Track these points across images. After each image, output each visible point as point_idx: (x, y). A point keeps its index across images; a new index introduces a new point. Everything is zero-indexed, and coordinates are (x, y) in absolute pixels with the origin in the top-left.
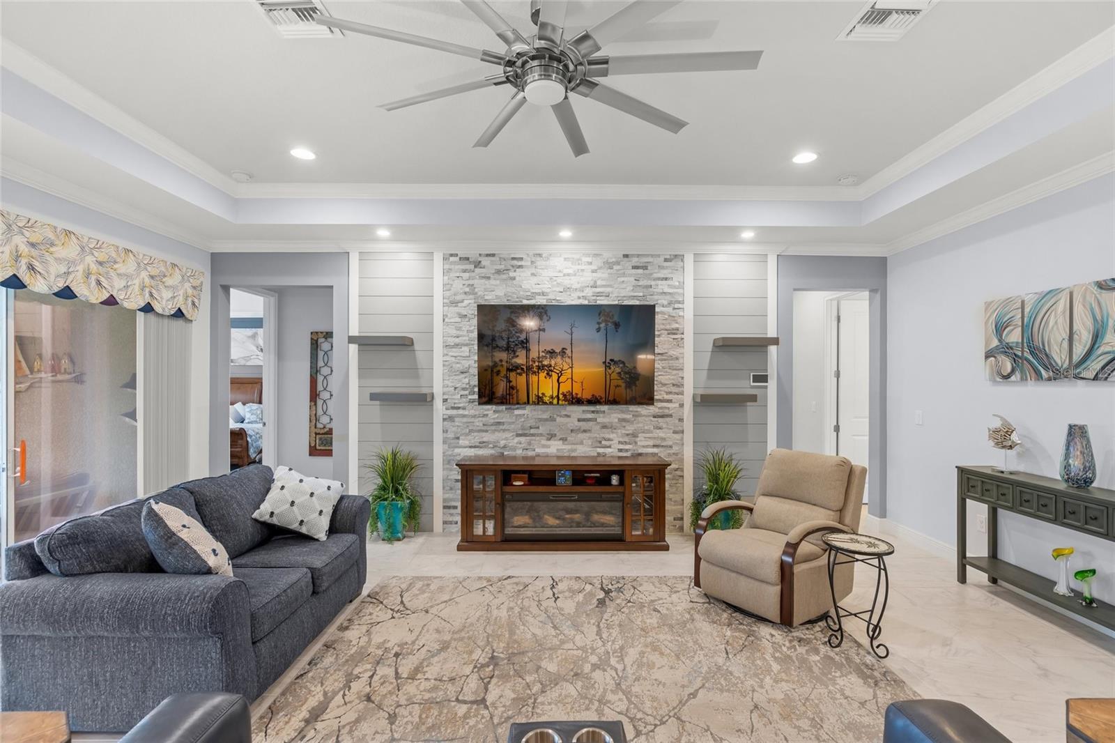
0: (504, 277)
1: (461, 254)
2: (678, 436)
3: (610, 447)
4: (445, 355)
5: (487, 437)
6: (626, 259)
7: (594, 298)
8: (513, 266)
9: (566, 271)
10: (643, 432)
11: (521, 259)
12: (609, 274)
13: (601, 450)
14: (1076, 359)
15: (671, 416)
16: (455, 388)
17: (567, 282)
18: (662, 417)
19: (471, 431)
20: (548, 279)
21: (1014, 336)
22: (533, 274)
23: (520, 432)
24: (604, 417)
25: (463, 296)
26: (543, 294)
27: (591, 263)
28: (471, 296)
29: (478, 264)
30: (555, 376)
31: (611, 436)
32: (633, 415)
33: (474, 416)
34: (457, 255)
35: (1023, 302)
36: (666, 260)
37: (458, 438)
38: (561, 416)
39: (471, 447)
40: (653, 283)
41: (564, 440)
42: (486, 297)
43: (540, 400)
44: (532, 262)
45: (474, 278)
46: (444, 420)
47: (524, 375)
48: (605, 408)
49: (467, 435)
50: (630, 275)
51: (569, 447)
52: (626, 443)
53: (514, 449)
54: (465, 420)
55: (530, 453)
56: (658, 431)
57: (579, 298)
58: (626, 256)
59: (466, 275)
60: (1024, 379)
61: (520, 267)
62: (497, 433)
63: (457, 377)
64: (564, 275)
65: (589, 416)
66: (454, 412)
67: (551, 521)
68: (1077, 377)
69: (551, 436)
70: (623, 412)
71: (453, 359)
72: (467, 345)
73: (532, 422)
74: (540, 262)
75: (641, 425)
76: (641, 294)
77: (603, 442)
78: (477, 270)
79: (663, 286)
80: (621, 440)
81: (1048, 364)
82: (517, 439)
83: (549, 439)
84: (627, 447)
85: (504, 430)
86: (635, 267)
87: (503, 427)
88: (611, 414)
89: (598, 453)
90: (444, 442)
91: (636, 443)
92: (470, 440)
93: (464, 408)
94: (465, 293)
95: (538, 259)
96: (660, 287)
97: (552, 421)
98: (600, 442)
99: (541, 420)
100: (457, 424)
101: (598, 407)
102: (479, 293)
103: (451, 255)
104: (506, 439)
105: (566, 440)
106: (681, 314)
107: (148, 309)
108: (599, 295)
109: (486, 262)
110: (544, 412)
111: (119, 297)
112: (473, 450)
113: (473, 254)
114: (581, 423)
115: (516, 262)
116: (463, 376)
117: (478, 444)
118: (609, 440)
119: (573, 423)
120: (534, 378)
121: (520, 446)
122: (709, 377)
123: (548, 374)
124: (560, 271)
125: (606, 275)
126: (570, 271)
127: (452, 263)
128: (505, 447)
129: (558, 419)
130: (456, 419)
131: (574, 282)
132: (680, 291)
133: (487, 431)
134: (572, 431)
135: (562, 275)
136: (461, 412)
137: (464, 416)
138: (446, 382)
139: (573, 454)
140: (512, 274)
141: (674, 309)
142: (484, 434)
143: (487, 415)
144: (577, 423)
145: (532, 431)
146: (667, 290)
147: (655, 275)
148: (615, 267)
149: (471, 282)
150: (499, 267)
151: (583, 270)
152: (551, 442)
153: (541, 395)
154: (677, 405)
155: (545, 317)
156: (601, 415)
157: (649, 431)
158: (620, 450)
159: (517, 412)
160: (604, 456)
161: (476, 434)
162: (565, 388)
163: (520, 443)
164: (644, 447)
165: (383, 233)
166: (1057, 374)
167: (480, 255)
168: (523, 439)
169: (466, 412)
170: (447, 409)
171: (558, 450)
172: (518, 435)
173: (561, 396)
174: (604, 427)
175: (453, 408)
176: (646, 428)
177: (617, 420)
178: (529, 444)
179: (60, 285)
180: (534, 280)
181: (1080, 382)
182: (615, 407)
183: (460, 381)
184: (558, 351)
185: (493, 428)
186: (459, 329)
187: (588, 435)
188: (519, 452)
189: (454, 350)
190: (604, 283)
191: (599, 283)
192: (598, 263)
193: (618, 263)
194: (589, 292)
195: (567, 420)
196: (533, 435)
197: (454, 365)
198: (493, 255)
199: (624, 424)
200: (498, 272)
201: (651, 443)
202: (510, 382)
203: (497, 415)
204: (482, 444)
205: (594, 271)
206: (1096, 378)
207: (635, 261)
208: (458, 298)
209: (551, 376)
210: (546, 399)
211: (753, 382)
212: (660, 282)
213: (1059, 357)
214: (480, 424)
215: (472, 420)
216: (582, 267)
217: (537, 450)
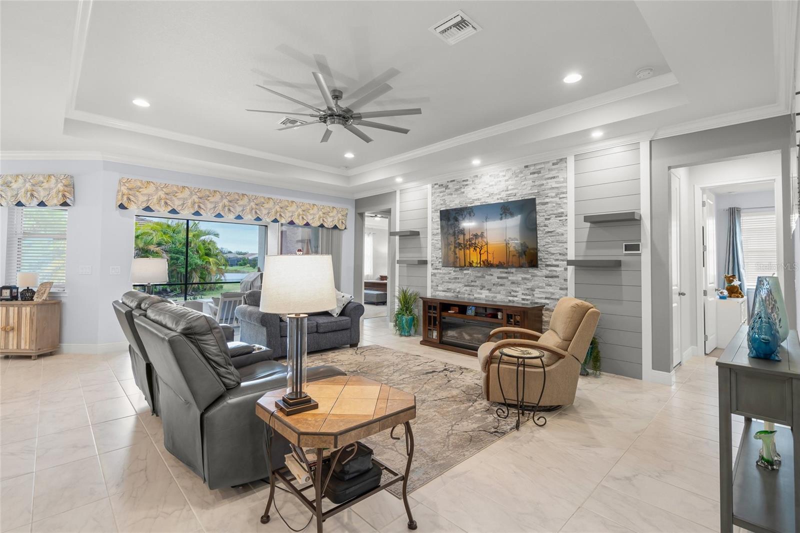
0: (459, 192)
1: (440, 183)
2: (563, 292)
3: (516, 296)
4: (432, 240)
5: (451, 286)
6: (527, 169)
7: (507, 198)
8: (463, 185)
9: (491, 184)
10: (538, 288)
11: (467, 180)
12: (516, 181)
13: (511, 298)
15: (557, 277)
16: (437, 258)
17: (490, 190)
18: (552, 277)
19: (443, 282)
20: (481, 190)
22: (473, 188)
23: (466, 284)
24: (513, 276)
25: (440, 206)
26: (478, 199)
27: (504, 176)
29: (447, 187)
30: (478, 250)
31: (518, 289)
32: (531, 276)
33: (445, 274)
34: (437, 184)
36: (554, 164)
37: (438, 286)
38: (487, 275)
39: (443, 291)
40: (544, 182)
41: (489, 290)
42: (451, 206)
43: (471, 265)
44: (473, 181)
45: (445, 196)
46: (432, 275)
47: (463, 250)
48: (513, 270)
49: (442, 284)
50: (530, 179)
51: (492, 295)
52: (526, 295)
53: (464, 294)
54: (441, 276)
55: (472, 297)
56: (549, 287)
57: (498, 199)
58: (526, 167)
59: (442, 194)
61: (467, 185)
62: (455, 284)
63: (437, 252)
64: (490, 186)
65: (504, 275)
66: (436, 271)
67: (467, 337)
69: (483, 287)
70: (525, 273)
71: (436, 242)
73: (472, 278)
74: (477, 181)
75: (536, 283)
76: (536, 191)
77: (512, 293)
78: (447, 191)
79: (552, 183)
80: (523, 292)
82: (465, 288)
83: (481, 289)
84: (528, 297)
85: (459, 282)
86: (532, 173)
87: (459, 281)
88: (518, 275)
89: (509, 300)
90: (432, 288)
91: (533, 295)
92: (443, 287)
93: (440, 269)
94: (441, 204)
95: (476, 178)
96: (549, 184)
97: (483, 278)
98: (510, 293)
99: (477, 277)
100: (437, 278)
101: (509, 270)
102: (448, 204)
103: (435, 184)
104: (460, 288)
105: (491, 290)
106: (565, 201)
107: (322, 226)
108: (509, 195)
109: (450, 185)
110: (479, 272)
111: (310, 222)
112: (444, 293)
113: (444, 182)
114: (499, 280)
115: (464, 183)
117: (446, 290)
118: (516, 292)
119: (495, 279)
120: (468, 251)
121: (467, 292)
122: (588, 248)
123: (474, 249)
124: (487, 184)
125: (514, 182)
126: (493, 183)
127: (436, 189)
128: (459, 292)
129: (487, 277)
130: (437, 275)
131: (495, 190)
133: (450, 282)
134: (494, 284)
135: (488, 186)
136: (439, 271)
137: (440, 273)
138: (433, 254)
139: (495, 300)
140: (462, 190)
141: (560, 198)
142: (449, 284)
143: (451, 273)
144: (497, 280)
145: (473, 284)
146: (554, 185)
147: (546, 176)
148: (520, 176)
149: (444, 198)
150: (456, 187)
151: (500, 181)
152: (482, 291)
153: (471, 262)
154: (563, 269)
155: (472, 214)
156: (511, 275)
157: (542, 287)
158: (523, 299)
159: (465, 272)
160: (514, 302)
161: (446, 284)
162: (484, 257)
163: (467, 291)
164: (539, 298)
165: (399, 180)
167: (448, 182)
168: (468, 288)
169: (441, 271)
170: (433, 269)
171: (486, 296)
172: (466, 286)
173: (482, 263)
174: (513, 283)
175: (436, 269)
176: (540, 285)
177: (521, 279)
178: (471, 291)
179: (290, 220)
180: (474, 191)
182: (519, 269)
183: (439, 253)
184: (479, 234)
185: (453, 281)
186: (438, 225)
187: (503, 287)
188: (466, 296)
189: (436, 236)
190: (513, 187)
192: (509, 174)
193: (521, 172)
194: (504, 195)
195: (491, 277)
196: (473, 286)
197: (436, 245)
198: (454, 181)
199: (526, 281)
200: (456, 190)
201: (544, 296)
202: (456, 254)
203: (455, 273)
204: (448, 290)
205: (507, 181)
207: (532, 169)
208: (438, 208)
209: (476, 250)
210: (474, 265)
211: (625, 251)
212: (549, 181)
214: (448, 278)
215: (444, 276)
216: (501, 179)
217: (475, 295)
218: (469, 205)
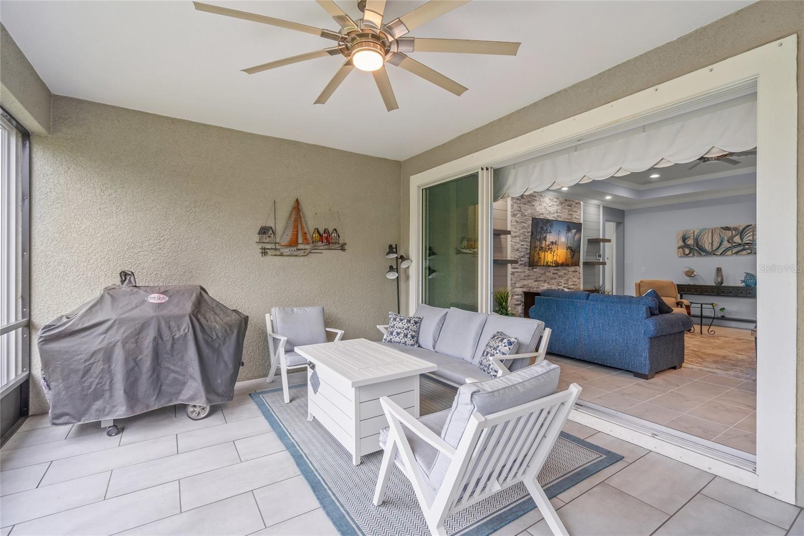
0: (531, 204)
2: (579, 280)
3: (561, 285)
4: (511, 241)
5: (525, 282)
6: (566, 202)
8: (533, 200)
9: (549, 204)
10: (570, 279)
11: (536, 197)
13: (559, 287)
14: (714, 248)
15: (577, 271)
17: (549, 209)
18: (575, 272)
19: (520, 279)
20: (544, 207)
21: (690, 242)
22: (539, 204)
25: (518, 212)
26: (542, 214)
27: (556, 202)
28: (520, 213)
30: (552, 253)
31: (561, 281)
33: (521, 272)
35: (694, 232)
36: (576, 204)
37: (515, 283)
41: (548, 283)
45: (520, 204)
46: (511, 274)
47: (544, 252)
49: (518, 281)
50: (567, 209)
51: (549, 286)
53: (533, 288)
54: (518, 274)
56: (574, 278)
58: (566, 200)
60: (694, 255)
62: (528, 281)
63: (515, 253)
65: (556, 272)
66: (514, 270)
68: (714, 254)
69: (545, 281)
72: (518, 237)
73: (539, 275)
74: (542, 199)
78: (522, 200)
79: (575, 215)
81: (704, 251)
82: (534, 283)
85: (531, 279)
86: (568, 206)
87: (530, 277)
88: (561, 271)
90: (511, 285)
91: (568, 284)
92: (519, 284)
93: (518, 268)
95: (541, 197)
97: (544, 275)
98: (558, 283)
99: (541, 274)
100: (516, 276)
102: (522, 211)
104: (531, 283)
108: (558, 216)
112: (521, 289)
114: (552, 274)
115: (534, 198)
116: (517, 252)
117: (522, 286)
120: (546, 253)
122: (587, 255)
123: (550, 252)
124: (547, 204)
125: (560, 208)
128: (531, 287)
129: (547, 273)
130: (515, 274)
132: (579, 217)
133: (525, 279)
134: (551, 279)
135: (548, 206)
136: (517, 270)
137: (518, 272)
138: (511, 255)
139: (551, 288)
143: (525, 271)
145: (539, 279)
147: (574, 210)
148: (563, 205)
151: (554, 205)
152: (545, 284)
157: (572, 279)
158: (564, 287)
159: (535, 270)
163: (535, 285)
166: (708, 254)
168: (536, 283)
170: (512, 269)
172: (535, 281)
175: (514, 268)
178: (538, 285)
180: (540, 207)
181: (714, 256)
183: (516, 254)
184: (554, 242)
185: (527, 278)
186: (516, 228)
187: (555, 280)
188: (535, 289)
191: (559, 211)
193: (563, 203)
194: (555, 215)
196: (539, 281)
200: (529, 202)
201: (572, 284)
202: (539, 255)
204: (524, 286)
205: (557, 206)
206: (721, 254)
207: (568, 203)
208: (516, 213)
211: (597, 257)
212: (574, 213)
213: (708, 247)
214: (523, 276)
215: (520, 274)
216: (554, 203)
217: (541, 288)
218: (537, 217)
